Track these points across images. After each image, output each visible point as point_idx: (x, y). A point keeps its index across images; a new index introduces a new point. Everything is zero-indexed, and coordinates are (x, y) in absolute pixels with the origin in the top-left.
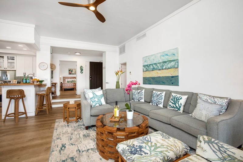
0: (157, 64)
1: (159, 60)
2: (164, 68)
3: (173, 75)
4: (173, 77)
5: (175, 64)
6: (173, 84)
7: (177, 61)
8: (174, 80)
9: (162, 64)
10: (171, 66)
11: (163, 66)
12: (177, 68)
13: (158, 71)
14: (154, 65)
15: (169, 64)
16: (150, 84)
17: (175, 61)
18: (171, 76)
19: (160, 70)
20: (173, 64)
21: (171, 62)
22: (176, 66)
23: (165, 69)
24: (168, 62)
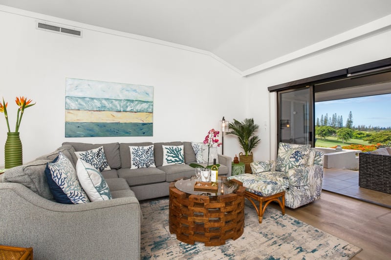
0: (114, 101)
1: (118, 96)
2: (129, 109)
3: (145, 122)
4: (144, 124)
5: (149, 107)
6: (144, 134)
7: (151, 103)
8: (146, 129)
9: (125, 103)
10: (142, 109)
11: (127, 107)
12: (152, 113)
13: (115, 114)
14: (104, 101)
15: (139, 105)
16: (92, 136)
17: (149, 103)
18: (142, 122)
19: (120, 111)
20: (145, 106)
21: (141, 104)
22: (150, 110)
23: (131, 111)
24: (137, 102)
